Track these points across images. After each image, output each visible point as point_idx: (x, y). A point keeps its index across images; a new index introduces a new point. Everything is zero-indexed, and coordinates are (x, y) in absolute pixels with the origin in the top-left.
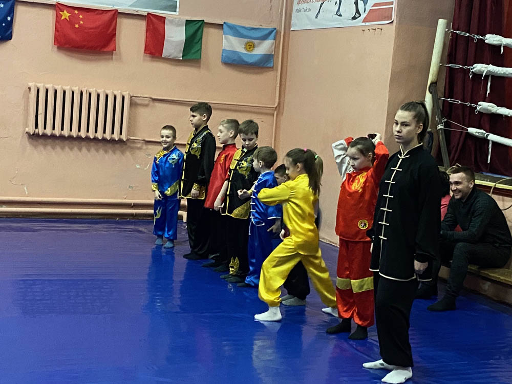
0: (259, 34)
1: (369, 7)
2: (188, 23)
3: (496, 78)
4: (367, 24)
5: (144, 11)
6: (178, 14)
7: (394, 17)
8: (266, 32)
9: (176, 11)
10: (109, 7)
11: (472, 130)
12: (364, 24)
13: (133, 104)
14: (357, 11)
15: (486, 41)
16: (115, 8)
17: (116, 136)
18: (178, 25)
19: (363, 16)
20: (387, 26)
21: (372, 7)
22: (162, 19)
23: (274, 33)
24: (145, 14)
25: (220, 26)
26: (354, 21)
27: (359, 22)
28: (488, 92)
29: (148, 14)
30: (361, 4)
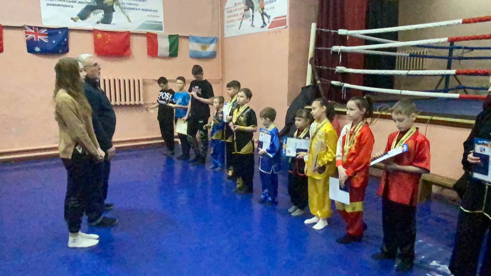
0: (208, 41)
1: (271, 19)
2: (170, 37)
3: (344, 54)
4: (271, 29)
5: (145, 31)
6: (163, 31)
7: (288, 24)
8: (212, 39)
9: (162, 30)
10: (124, 30)
11: (333, 82)
12: (269, 30)
13: (144, 84)
14: (264, 23)
15: (339, 33)
16: (128, 30)
17: (137, 102)
18: (164, 38)
19: (268, 25)
20: (284, 29)
22: (155, 36)
23: (215, 40)
24: (146, 33)
25: (188, 37)
26: (262, 29)
27: (266, 29)
28: (340, 60)
29: (147, 32)
30: (266, 19)
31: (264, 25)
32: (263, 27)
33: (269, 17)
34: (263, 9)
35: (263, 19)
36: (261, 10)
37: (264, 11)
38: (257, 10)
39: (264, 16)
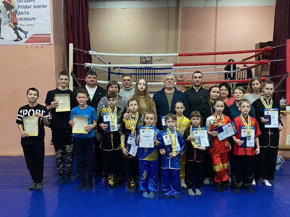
7: (52, 41)
12: (26, 44)
19: (25, 40)
20: (47, 45)
21: (32, 35)
27: (21, 43)
30: (21, 34)
31: (19, 39)
32: (16, 40)
33: (26, 33)
34: (15, 24)
35: (17, 33)
36: (12, 25)
37: (18, 26)
38: (5, 24)
39: (19, 31)
